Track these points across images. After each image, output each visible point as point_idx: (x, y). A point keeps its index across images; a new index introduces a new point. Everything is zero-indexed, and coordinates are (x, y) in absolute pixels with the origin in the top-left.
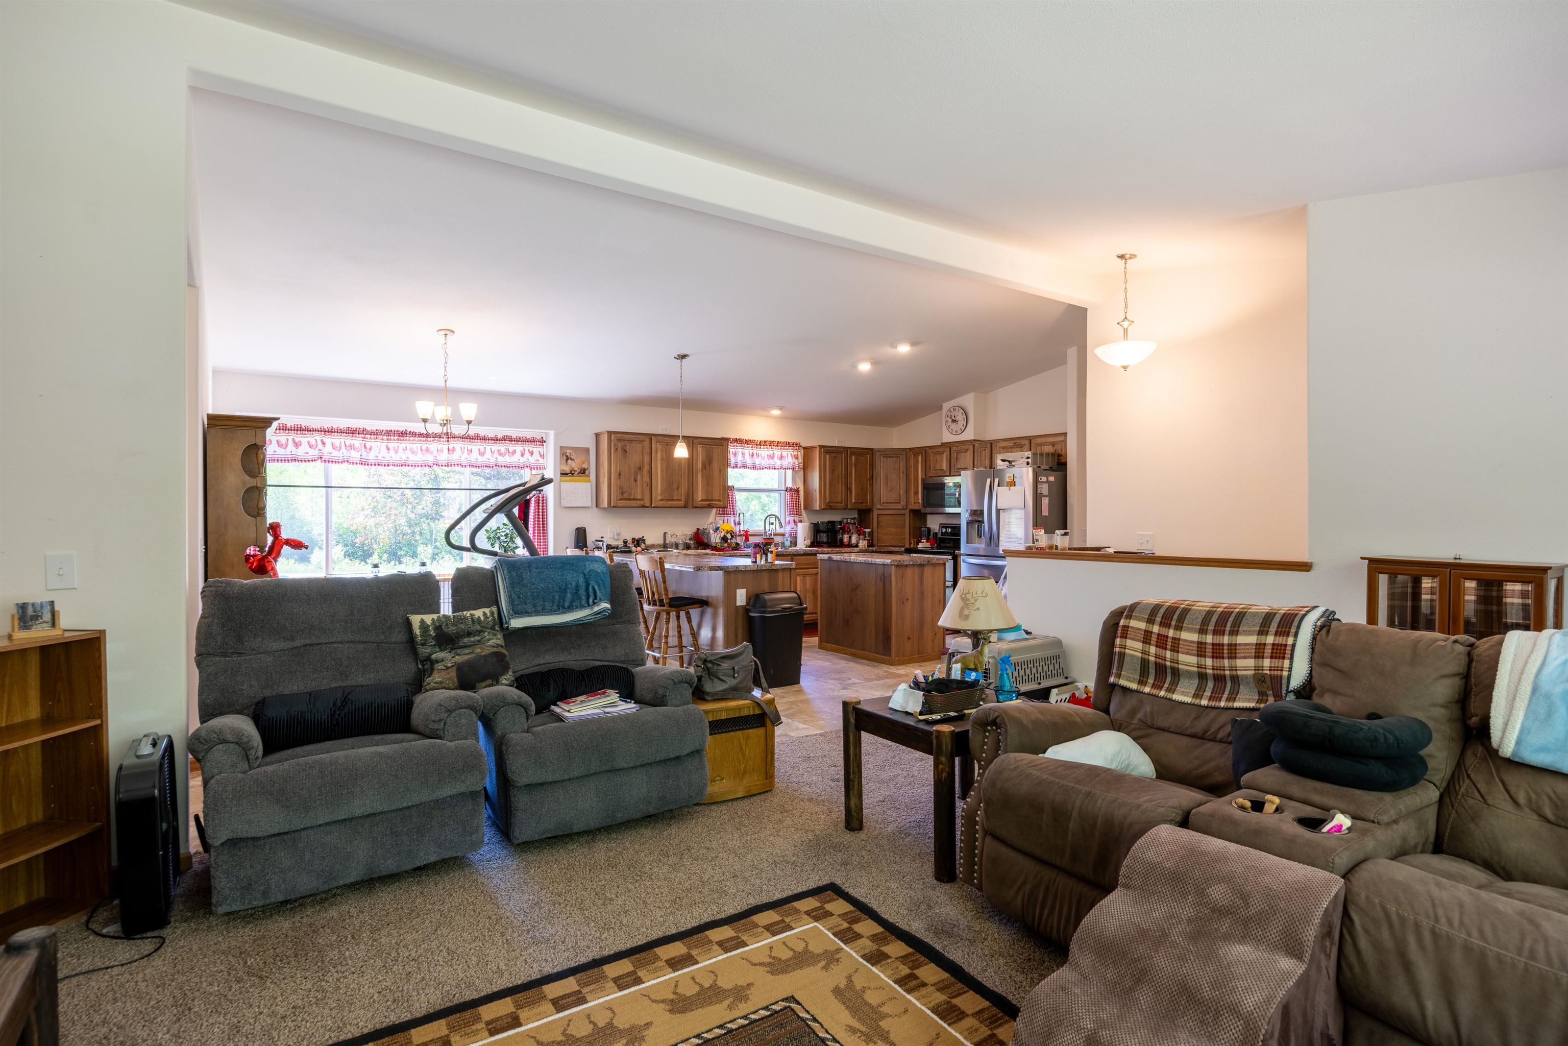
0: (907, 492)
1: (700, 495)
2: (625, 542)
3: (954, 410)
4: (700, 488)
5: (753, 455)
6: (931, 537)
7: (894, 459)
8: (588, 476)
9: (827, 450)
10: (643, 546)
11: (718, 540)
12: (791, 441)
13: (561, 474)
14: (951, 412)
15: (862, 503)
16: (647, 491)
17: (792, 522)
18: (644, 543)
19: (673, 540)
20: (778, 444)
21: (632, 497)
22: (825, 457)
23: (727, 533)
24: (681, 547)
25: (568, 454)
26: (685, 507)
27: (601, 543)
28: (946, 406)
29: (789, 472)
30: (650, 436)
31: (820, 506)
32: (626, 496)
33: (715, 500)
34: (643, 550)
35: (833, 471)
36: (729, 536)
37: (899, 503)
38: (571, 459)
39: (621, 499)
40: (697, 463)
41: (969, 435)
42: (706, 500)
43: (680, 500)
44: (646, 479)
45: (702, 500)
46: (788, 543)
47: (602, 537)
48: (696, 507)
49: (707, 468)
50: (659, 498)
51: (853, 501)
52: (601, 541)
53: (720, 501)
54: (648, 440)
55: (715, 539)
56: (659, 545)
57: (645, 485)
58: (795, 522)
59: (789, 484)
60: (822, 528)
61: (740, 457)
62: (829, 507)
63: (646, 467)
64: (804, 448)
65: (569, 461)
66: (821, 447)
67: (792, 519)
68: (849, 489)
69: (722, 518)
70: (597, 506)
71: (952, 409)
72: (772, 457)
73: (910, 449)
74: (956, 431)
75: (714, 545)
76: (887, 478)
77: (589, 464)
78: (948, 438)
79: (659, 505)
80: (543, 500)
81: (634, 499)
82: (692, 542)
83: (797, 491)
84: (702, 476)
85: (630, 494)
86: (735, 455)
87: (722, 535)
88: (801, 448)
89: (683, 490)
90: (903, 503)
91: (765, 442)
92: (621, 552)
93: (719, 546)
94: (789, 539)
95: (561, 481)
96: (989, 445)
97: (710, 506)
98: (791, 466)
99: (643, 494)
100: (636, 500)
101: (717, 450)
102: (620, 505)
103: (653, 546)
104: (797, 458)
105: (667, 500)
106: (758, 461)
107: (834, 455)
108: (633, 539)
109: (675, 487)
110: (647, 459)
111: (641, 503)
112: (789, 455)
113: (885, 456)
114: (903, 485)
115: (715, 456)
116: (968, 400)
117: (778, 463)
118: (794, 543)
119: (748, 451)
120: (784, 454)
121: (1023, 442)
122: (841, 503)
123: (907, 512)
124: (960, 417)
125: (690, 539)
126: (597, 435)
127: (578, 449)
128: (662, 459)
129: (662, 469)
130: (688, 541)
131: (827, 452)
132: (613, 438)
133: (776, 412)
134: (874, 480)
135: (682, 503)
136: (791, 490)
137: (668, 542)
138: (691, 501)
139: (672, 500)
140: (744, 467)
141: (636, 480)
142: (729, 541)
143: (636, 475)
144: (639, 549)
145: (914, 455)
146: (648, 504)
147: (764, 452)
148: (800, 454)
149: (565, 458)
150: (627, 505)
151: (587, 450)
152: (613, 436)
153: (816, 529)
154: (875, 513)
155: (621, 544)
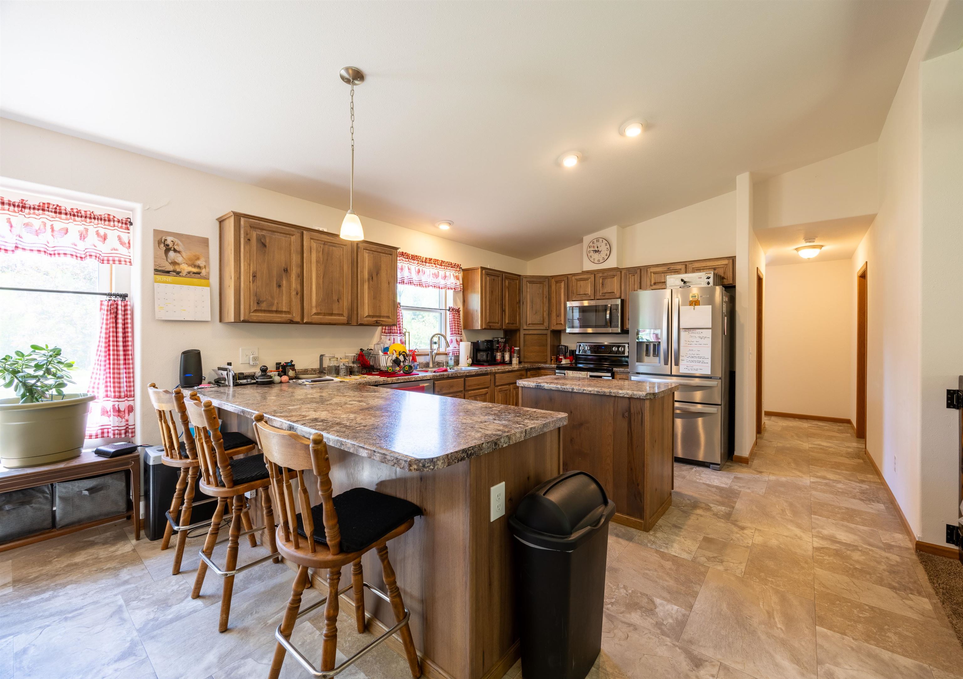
0: (549, 314)
1: (366, 310)
2: (264, 370)
3: (598, 241)
4: (366, 301)
5: (419, 272)
6: (568, 354)
7: (538, 285)
8: (207, 278)
9: (488, 273)
10: (291, 373)
11: (390, 364)
12: (453, 262)
13: (156, 270)
14: (593, 243)
15: (513, 324)
16: (295, 301)
17: (454, 341)
18: (294, 369)
19: (333, 363)
20: (442, 263)
21: (274, 308)
22: (486, 278)
23: (400, 354)
24: (342, 372)
25: (169, 242)
26: (348, 324)
27: (225, 373)
28: (587, 239)
29: (450, 293)
30: (301, 230)
31: (482, 325)
32: (264, 306)
33: (384, 317)
34: (291, 379)
35: (492, 292)
36: (401, 358)
37: (543, 324)
38: (175, 251)
39: (256, 311)
40: (362, 272)
41: (611, 263)
42: (373, 316)
43: (342, 315)
44: (295, 284)
45: (369, 316)
46: (451, 363)
47: (229, 364)
48: (361, 325)
49: (375, 278)
50: (314, 311)
51: (507, 322)
52: (225, 369)
53: (388, 317)
54: (298, 235)
55: (385, 362)
56: (313, 371)
57: (294, 293)
58: (457, 341)
59: (450, 304)
60: (482, 347)
61: (406, 273)
62: (488, 327)
63: (294, 272)
64: (464, 270)
65: (171, 254)
66: (482, 268)
67: (454, 338)
68: (503, 311)
69: (388, 337)
70: (221, 321)
71: (595, 241)
72: (436, 276)
73: (552, 277)
74: (599, 261)
75: (383, 369)
76: (532, 302)
77: (207, 261)
78: (588, 266)
79: (314, 321)
80: (125, 310)
81: (277, 312)
82: (355, 365)
83: (458, 311)
84: (369, 288)
85: (272, 304)
86: (402, 269)
87: (394, 358)
88: (461, 270)
89: (346, 303)
90: (546, 324)
91: (430, 259)
92: (257, 383)
93: (390, 370)
94: (453, 358)
95: (156, 281)
96: (638, 271)
97: (377, 324)
98: (453, 286)
99: (290, 306)
100: (281, 312)
101: (385, 259)
102: (255, 319)
103: (305, 372)
104: (458, 279)
105: (325, 314)
106: (424, 279)
107: (493, 277)
108: (278, 364)
109: (335, 298)
110: (295, 259)
111: (289, 316)
112: (452, 276)
113: (531, 282)
114: (546, 308)
115: (383, 267)
116: (611, 233)
117: (442, 282)
118: (457, 362)
119: (414, 267)
120: (448, 274)
121: (678, 267)
122: (498, 323)
123: (549, 333)
124: (603, 248)
125: (353, 363)
126: (221, 221)
127: (188, 237)
128: (317, 262)
129: (317, 277)
130: (352, 365)
131: (487, 274)
132: (242, 222)
133: (445, 228)
134: (521, 303)
135: (344, 319)
136: (453, 310)
137: (325, 365)
138: (355, 316)
139: (332, 314)
140: (410, 283)
141: (279, 286)
142: (402, 364)
143: (280, 278)
144: (285, 378)
145: (557, 282)
146: (298, 319)
147: (429, 270)
148: (461, 275)
149: (163, 248)
150: (268, 320)
151: (205, 242)
152: (242, 220)
153: (476, 348)
154: (522, 332)
155: (258, 372)
